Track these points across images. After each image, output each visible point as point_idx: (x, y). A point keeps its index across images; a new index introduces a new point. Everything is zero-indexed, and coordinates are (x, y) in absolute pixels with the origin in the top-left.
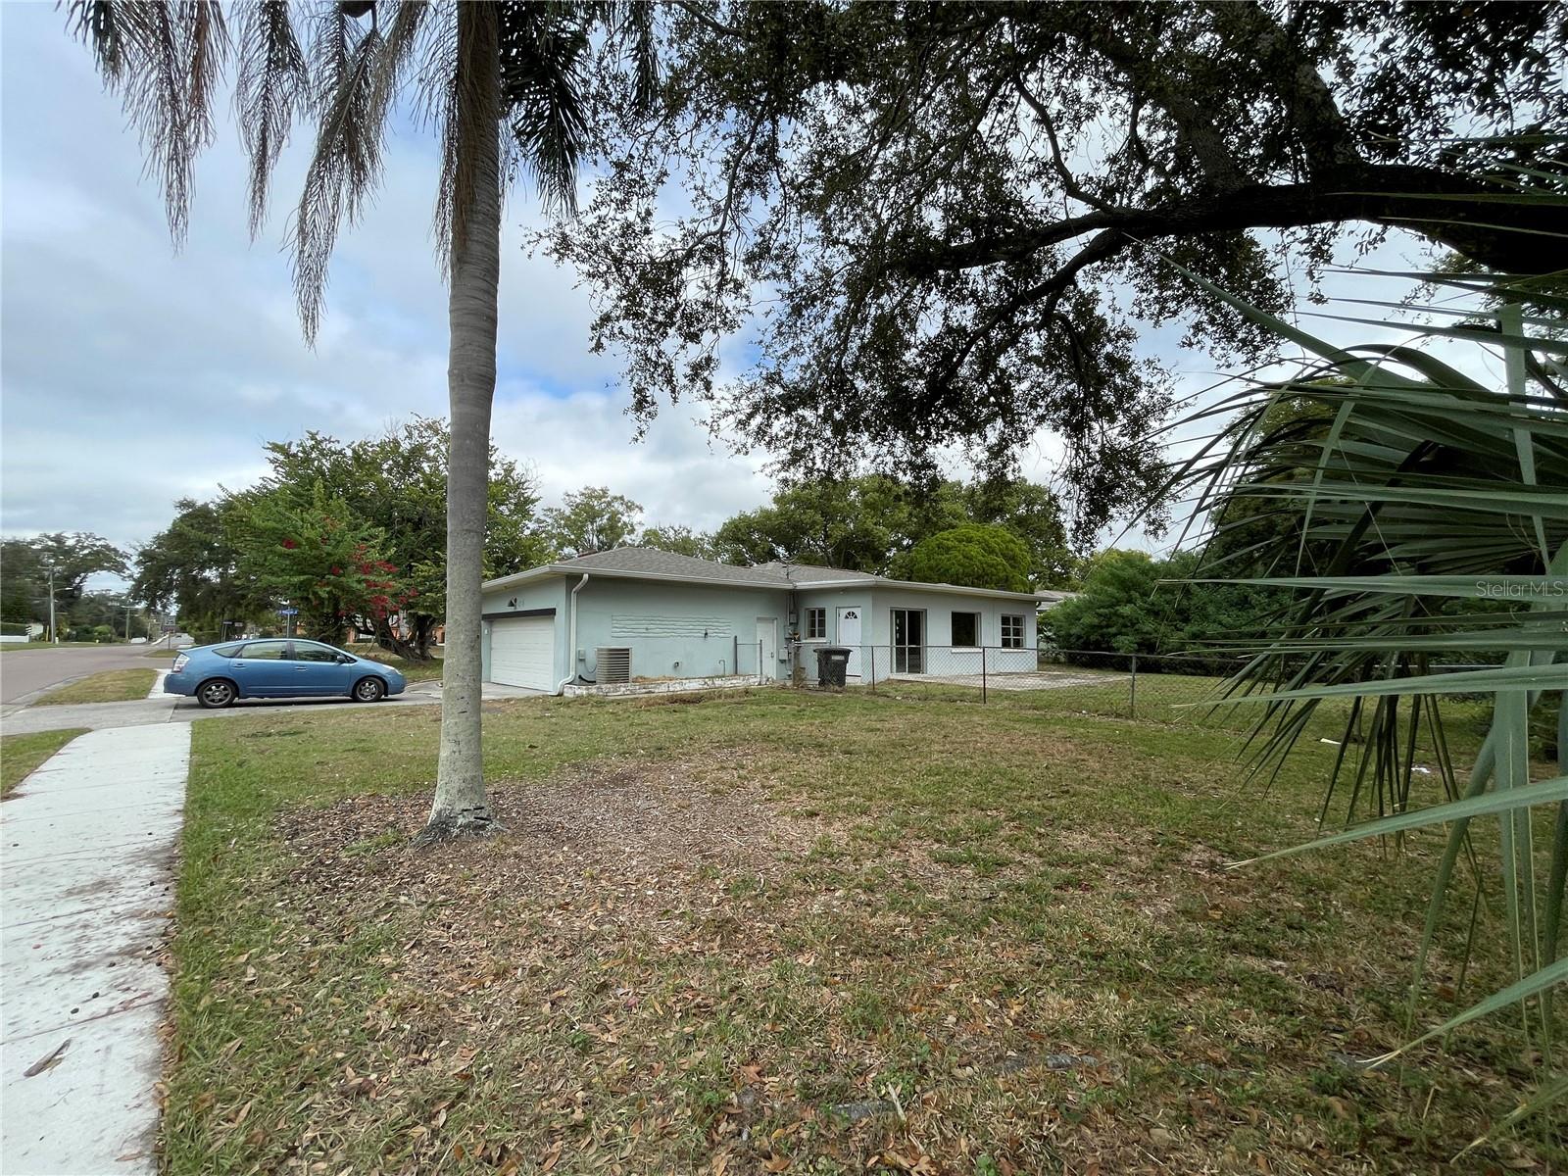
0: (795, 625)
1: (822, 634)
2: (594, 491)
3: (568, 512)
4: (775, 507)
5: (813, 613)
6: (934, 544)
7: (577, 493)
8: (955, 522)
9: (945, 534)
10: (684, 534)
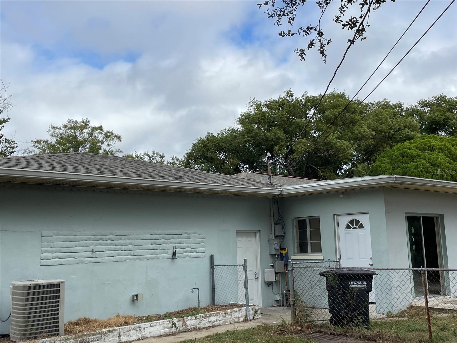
0: (280, 237)
1: (317, 249)
2: (76, 122)
3: (53, 141)
4: (239, 127)
5: (302, 224)
6: (397, 153)
7: (60, 125)
8: (411, 134)
9: (406, 144)
10: (158, 159)
